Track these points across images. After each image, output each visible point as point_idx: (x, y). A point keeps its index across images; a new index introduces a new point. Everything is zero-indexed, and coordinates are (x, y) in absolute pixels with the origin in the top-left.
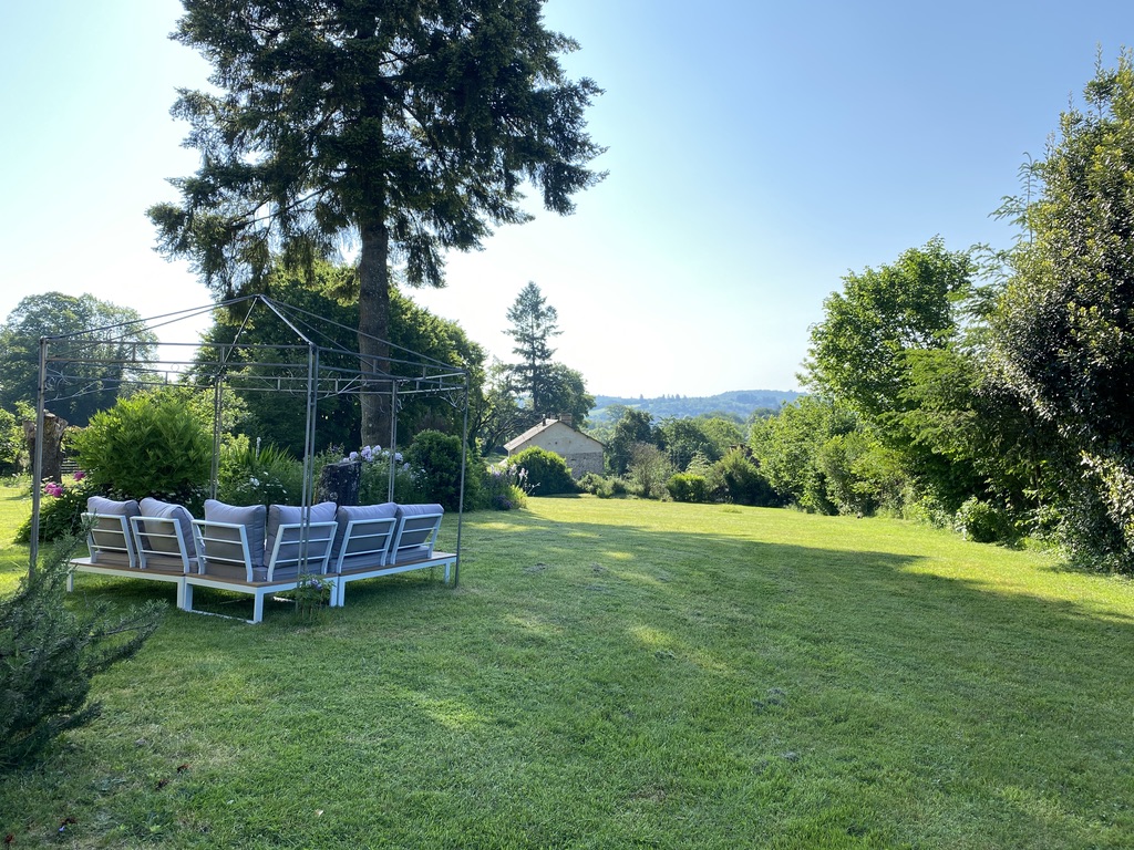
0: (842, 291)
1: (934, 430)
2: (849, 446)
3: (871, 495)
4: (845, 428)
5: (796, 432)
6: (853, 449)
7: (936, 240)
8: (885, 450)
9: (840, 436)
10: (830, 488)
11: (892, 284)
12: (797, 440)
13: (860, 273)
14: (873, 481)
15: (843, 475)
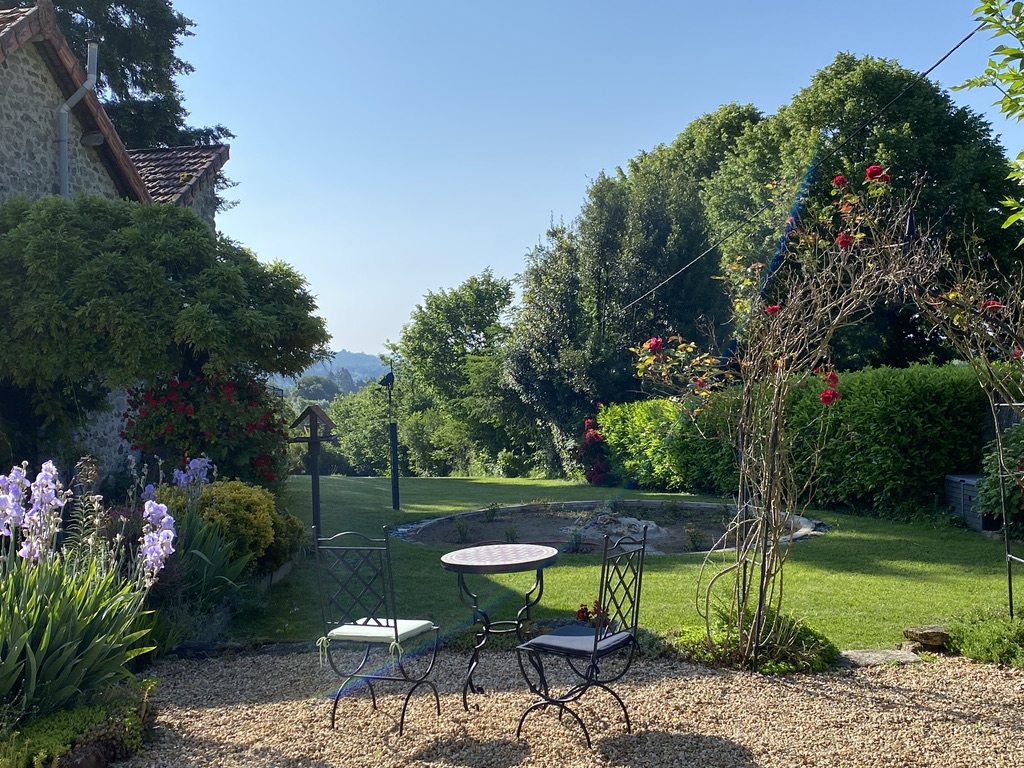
0: (424, 306)
1: (479, 410)
2: (428, 421)
3: (446, 460)
4: (424, 405)
5: (379, 409)
6: (431, 424)
7: (487, 270)
8: (456, 423)
9: (419, 413)
10: (412, 458)
11: (458, 306)
12: (381, 417)
13: (437, 292)
14: (447, 449)
15: (423, 446)
